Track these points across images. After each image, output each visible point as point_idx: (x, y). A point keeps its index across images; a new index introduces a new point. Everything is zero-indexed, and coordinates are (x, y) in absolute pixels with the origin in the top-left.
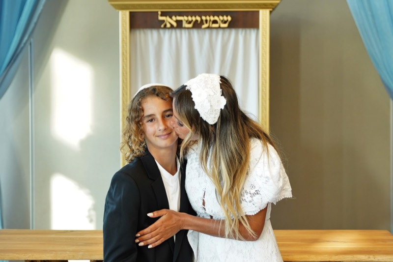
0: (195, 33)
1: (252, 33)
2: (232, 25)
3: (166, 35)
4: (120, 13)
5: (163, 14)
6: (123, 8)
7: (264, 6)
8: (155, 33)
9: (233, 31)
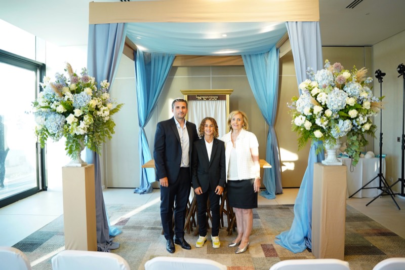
0: (207, 101)
1: (224, 101)
2: (218, 99)
3: (198, 102)
4: (185, 96)
5: (197, 96)
6: (185, 94)
7: (228, 94)
8: (195, 101)
9: (218, 101)
